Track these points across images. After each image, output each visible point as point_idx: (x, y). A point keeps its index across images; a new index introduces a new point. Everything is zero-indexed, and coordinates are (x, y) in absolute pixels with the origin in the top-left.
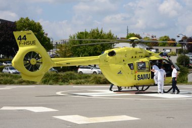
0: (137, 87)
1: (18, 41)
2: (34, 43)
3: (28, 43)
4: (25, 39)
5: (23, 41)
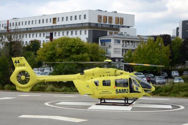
1: (15, 64)
2: (24, 65)
3: (21, 65)
4: (19, 62)
5: (18, 64)
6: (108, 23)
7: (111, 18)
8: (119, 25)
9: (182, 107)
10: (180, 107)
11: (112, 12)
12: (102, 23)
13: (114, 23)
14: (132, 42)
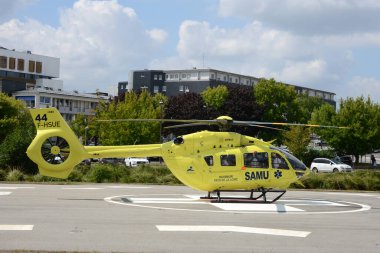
0: (218, 191)
1: (36, 122)
2: (57, 124)
3: (50, 125)
4: (46, 119)
5: (43, 122)
6: (16, 70)
7: (21, 62)
8: (34, 73)
9: (366, 208)
10: (361, 207)
11: (24, 52)
12: (8, 69)
13: (26, 71)
14: (67, 101)
